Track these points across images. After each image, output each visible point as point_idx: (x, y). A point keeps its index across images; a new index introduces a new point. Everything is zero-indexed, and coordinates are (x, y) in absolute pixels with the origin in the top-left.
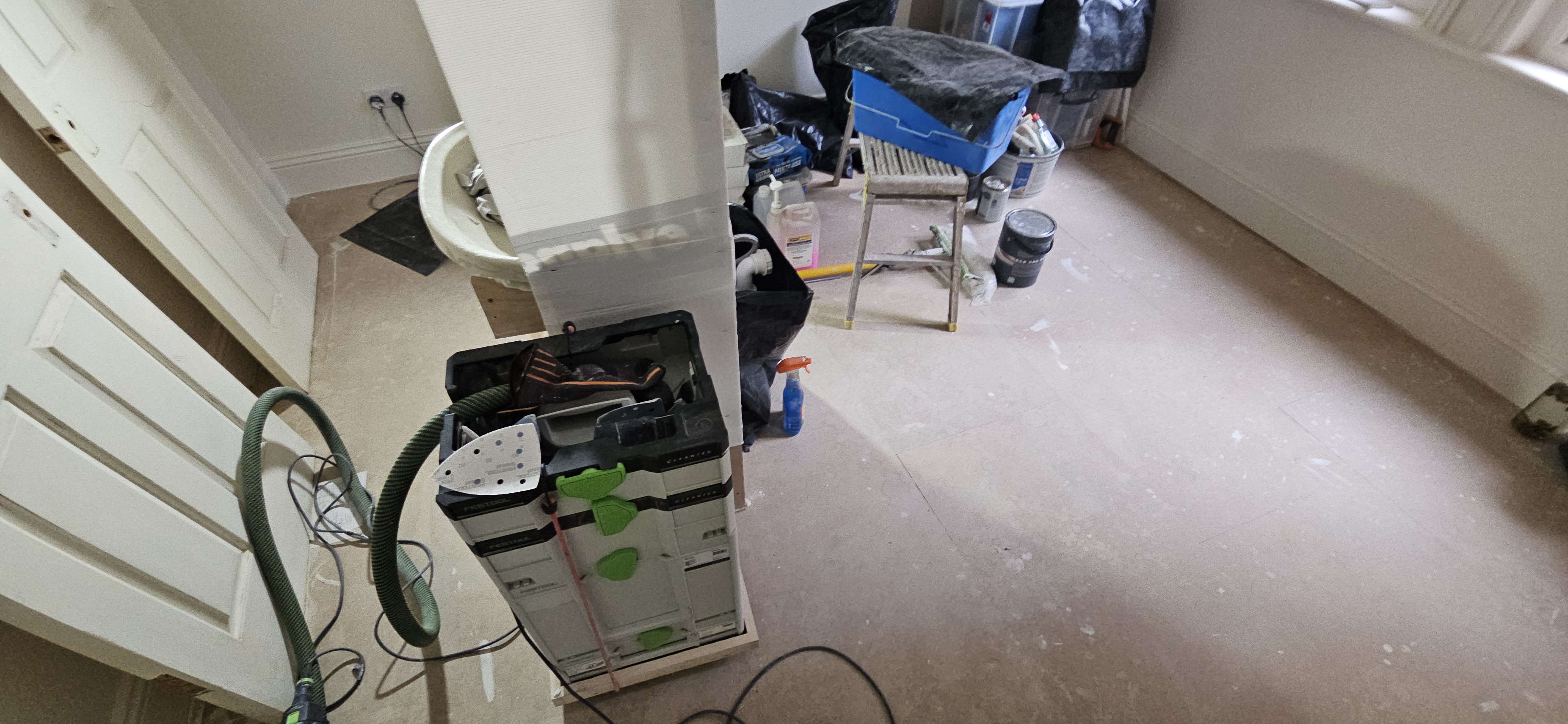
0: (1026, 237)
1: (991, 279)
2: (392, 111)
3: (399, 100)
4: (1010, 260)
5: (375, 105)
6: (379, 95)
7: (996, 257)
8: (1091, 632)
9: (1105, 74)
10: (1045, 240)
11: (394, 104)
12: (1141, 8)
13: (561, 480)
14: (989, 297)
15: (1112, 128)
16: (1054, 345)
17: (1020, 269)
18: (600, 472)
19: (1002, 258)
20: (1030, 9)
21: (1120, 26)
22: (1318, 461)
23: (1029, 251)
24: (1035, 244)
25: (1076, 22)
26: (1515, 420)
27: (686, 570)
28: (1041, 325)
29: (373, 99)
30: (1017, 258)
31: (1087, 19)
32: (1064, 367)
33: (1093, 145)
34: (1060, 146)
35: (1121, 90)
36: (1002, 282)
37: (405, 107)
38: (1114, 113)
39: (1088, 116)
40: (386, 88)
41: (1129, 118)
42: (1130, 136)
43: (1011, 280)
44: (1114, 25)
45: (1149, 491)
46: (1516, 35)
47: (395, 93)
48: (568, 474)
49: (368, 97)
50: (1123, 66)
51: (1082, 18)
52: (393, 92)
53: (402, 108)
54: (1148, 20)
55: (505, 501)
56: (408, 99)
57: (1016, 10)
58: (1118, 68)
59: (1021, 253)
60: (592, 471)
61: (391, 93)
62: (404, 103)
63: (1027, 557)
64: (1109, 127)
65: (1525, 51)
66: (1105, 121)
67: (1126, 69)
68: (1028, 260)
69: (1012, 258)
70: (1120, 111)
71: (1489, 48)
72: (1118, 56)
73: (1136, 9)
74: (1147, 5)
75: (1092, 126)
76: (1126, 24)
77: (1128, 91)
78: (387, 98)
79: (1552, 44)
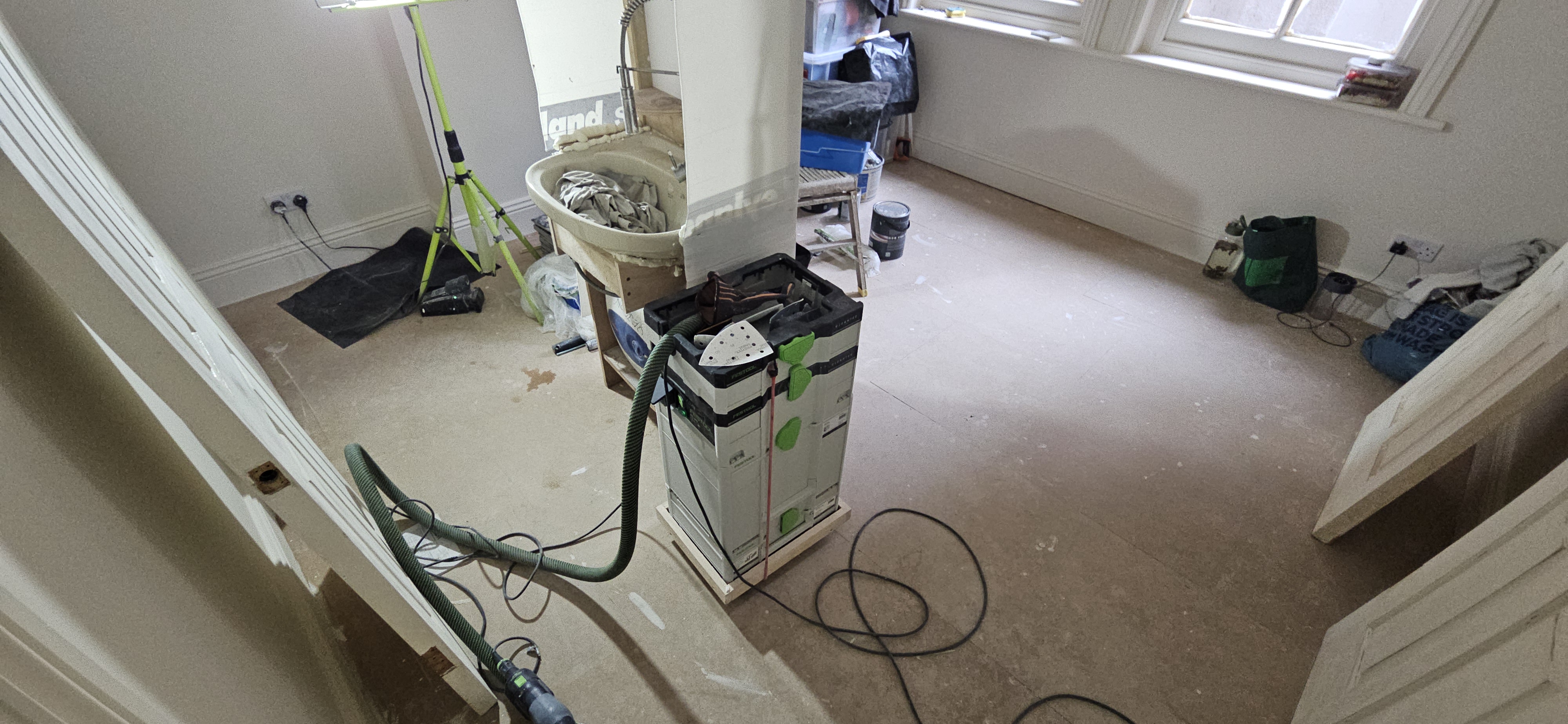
0: (893, 219)
1: (875, 256)
2: (295, 215)
3: (301, 202)
4: (884, 239)
5: (277, 210)
6: (280, 199)
7: (871, 239)
8: (1044, 446)
9: (895, 105)
10: (906, 218)
11: (297, 207)
12: (907, 56)
13: (782, 347)
14: (877, 269)
15: (904, 145)
16: (935, 290)
17: (893, 244)
18: (803, 338)
19: (878, 238)
20: (832, 64)
21: (898, 70)
22: (1117, 318)
23: (896, 229)
24: (901, 222)
25: (869, 70)
26: (1204, 271)
27: (824, 436)
28: (920, 280)
29: (274, 205)
30: (888, 236)
31: (876, 67)
32: (949, 302)
33: (895, 159)
34: (882, 160)
35: (904, 116)
36: (883, 258)
37: (307, 208)
38: (903, 135)
39: (888, 138)
40: (287, 191)
41: (914, 136)
42: (916, 147)
43: (888, 254)
44: (894, 69)
45: (1036, 359)
46: (1136, 42)
47: (298, 196)
48: (785, 343)
49: (269, 203)
50: (906, 98)
51: (872, 67)
52: (295, 194)
53: (305, 210)
54: (913, 64)
55: (753, 367)
56: (310, 201)
57: (823, 66)
58: (903, 100)
59: (892, 231)
60: (797, 339)
61: (293, 196)
62: (307, 204)
63: (986, 417)
64: (901, 145)
65: (1143, 50)
66: (899, 141)
67: (907, 100)
68: (897, 236)
69: (886, 237)
70: (907, 133)
71: (1124, 52)
72: (901, 90)
73: (905, 58)
74: (910, 54)
75: (891, 145)
76: (901, 67)
77: (910, 115)
78: (289, 202)
79: (1157, 42)
